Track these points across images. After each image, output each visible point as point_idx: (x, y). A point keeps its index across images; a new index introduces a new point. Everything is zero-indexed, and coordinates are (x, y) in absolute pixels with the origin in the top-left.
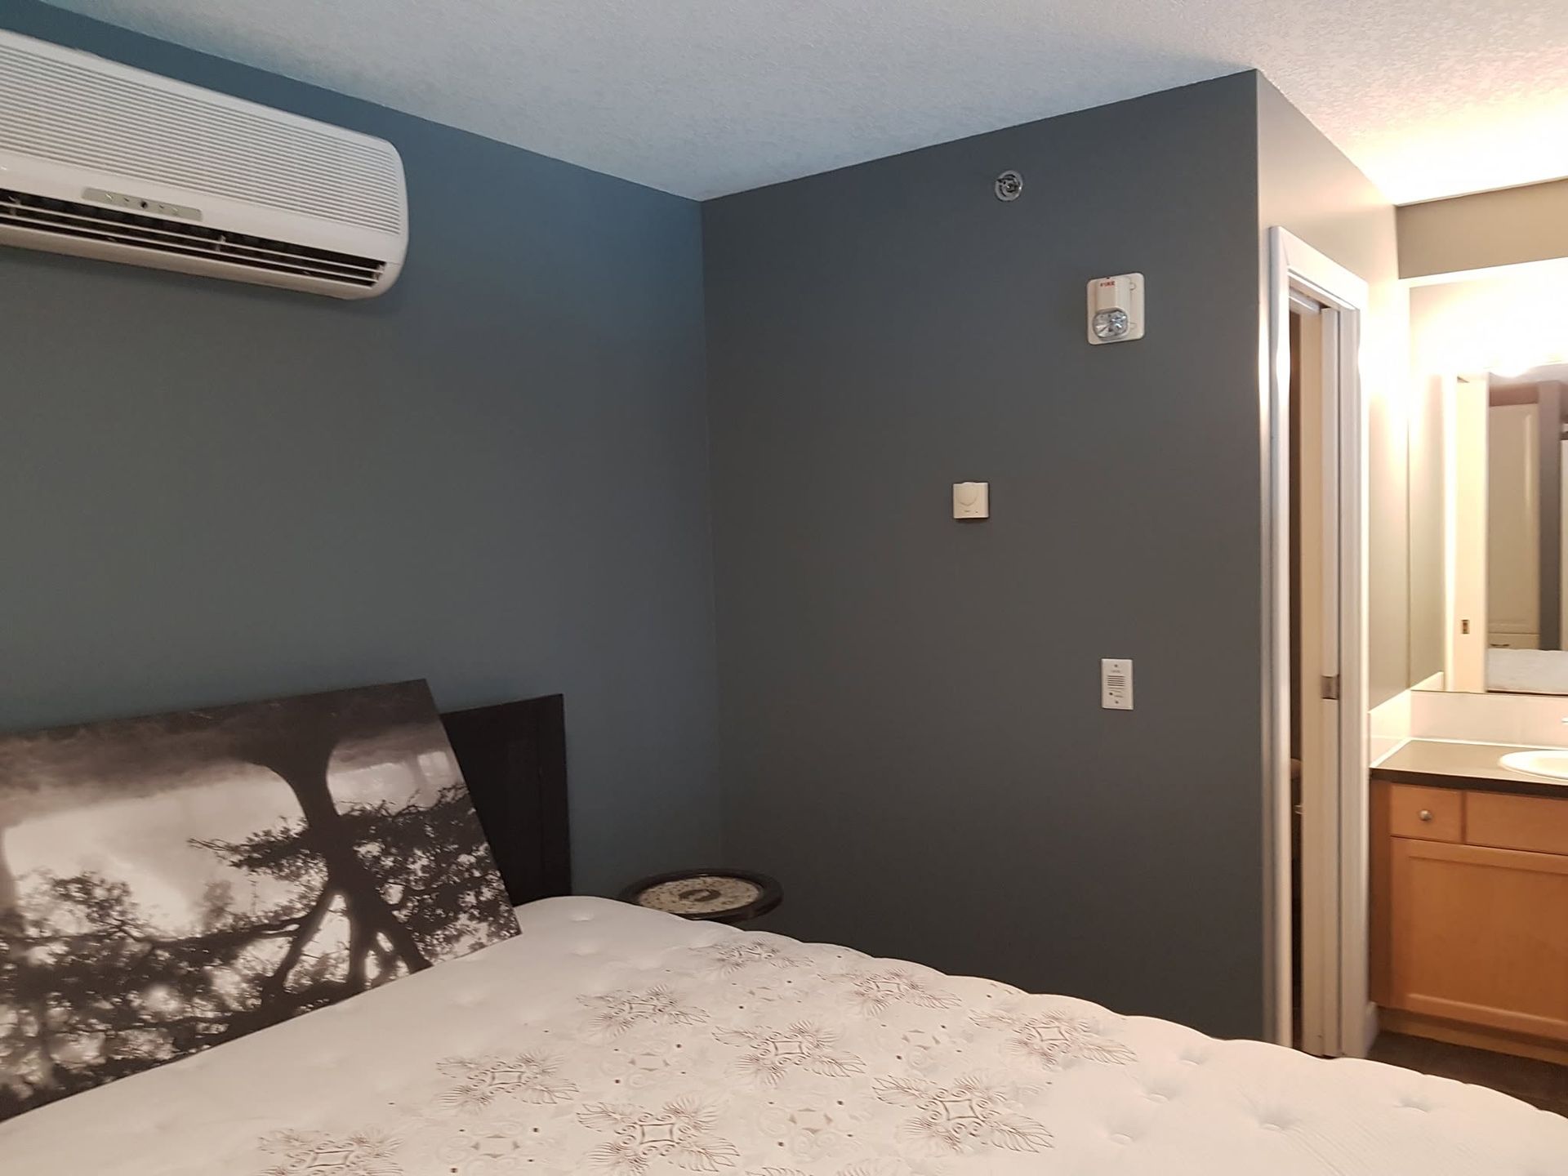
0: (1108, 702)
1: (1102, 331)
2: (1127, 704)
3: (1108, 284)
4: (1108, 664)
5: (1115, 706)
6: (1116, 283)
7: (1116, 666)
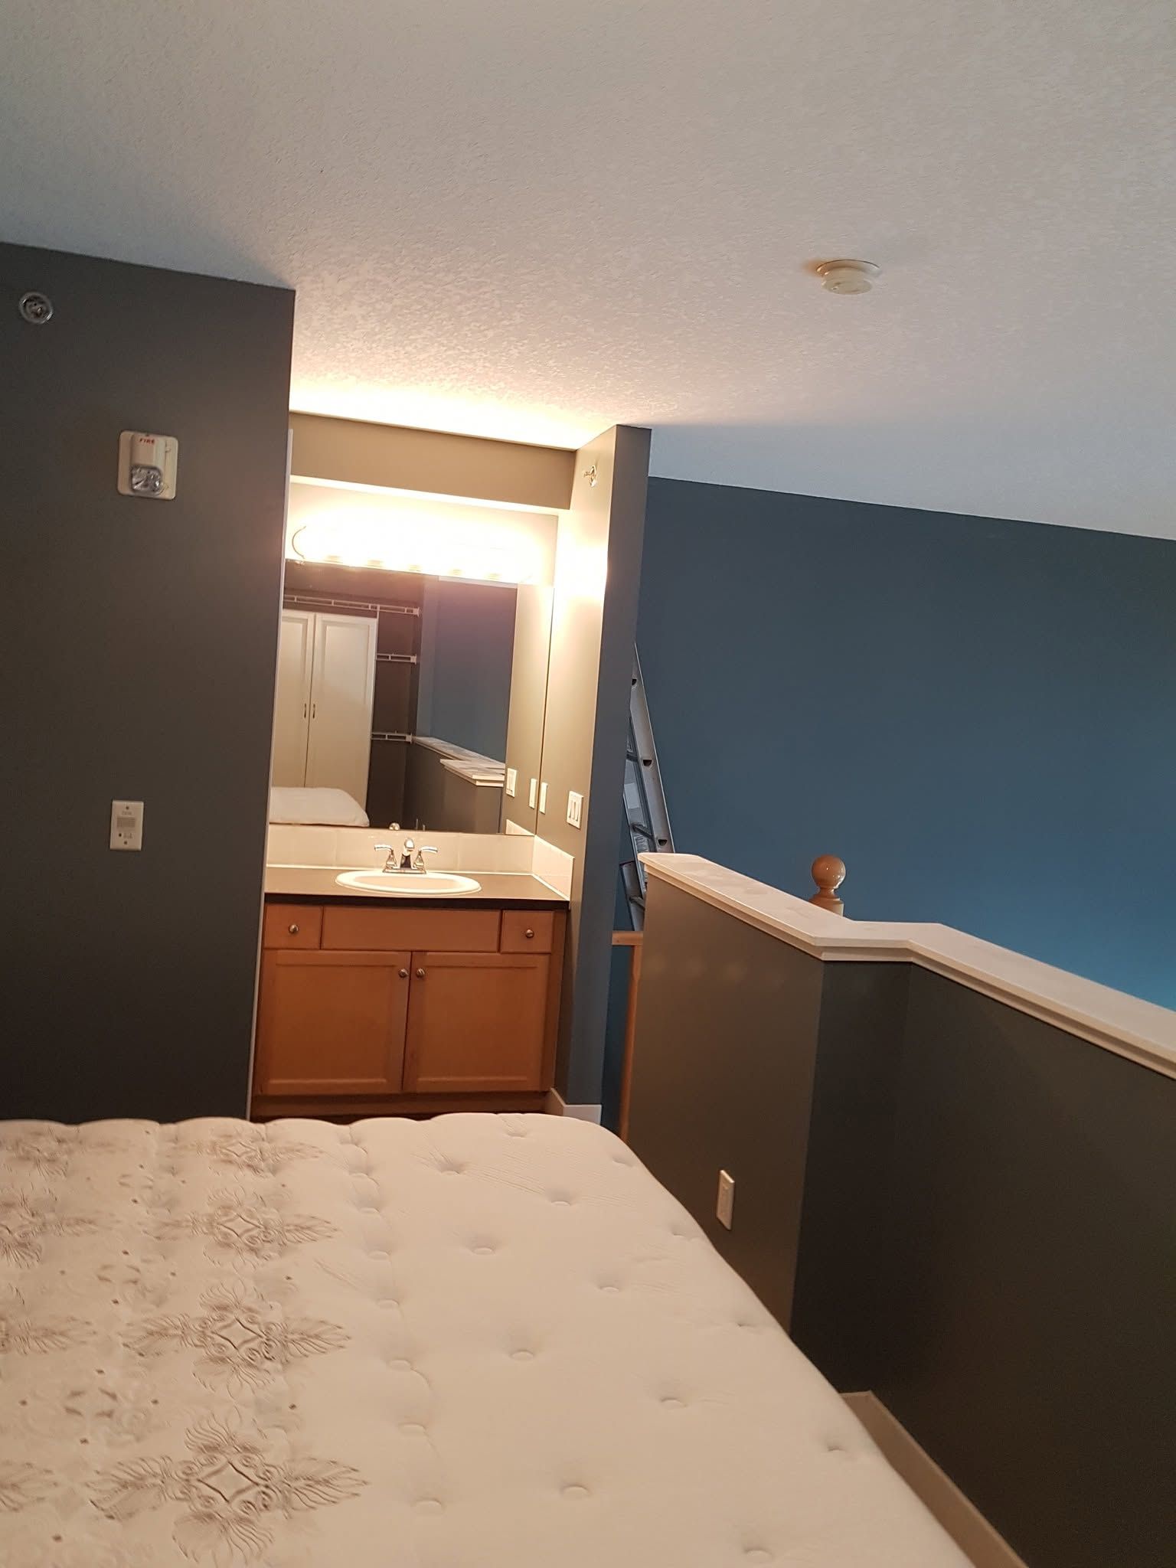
0: (117, 842)
1: (137, 483)
2: (136, 843)
3: (148, 441)
4: (119, 806)
5: (126, 847)
6: (156, 441)
7: (127, 808)
